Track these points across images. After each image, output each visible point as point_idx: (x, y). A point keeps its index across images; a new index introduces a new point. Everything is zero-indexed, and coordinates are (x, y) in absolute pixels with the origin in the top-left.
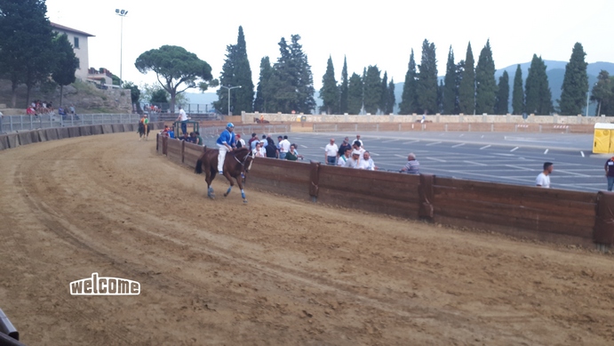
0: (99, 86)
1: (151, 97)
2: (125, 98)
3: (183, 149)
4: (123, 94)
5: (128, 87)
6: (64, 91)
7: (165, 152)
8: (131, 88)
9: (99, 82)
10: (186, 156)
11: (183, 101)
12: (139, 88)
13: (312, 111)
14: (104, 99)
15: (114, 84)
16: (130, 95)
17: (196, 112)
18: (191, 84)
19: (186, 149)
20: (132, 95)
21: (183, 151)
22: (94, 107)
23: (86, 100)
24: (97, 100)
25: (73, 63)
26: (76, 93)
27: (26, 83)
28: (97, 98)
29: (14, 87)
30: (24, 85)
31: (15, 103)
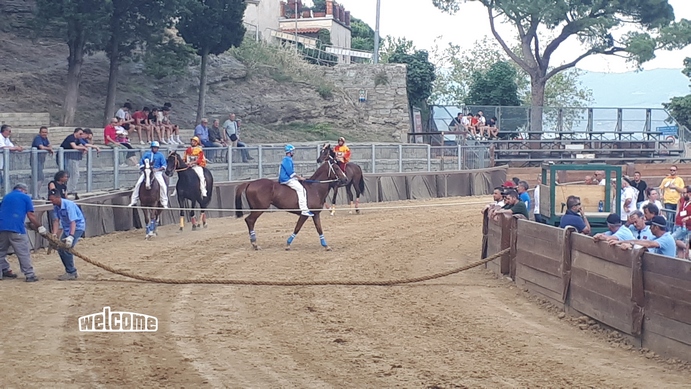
0: (311, 57)
1: (467, 90)
2: (386, 91)
3: (569, 258)
4: (381, 79)
5: (399, 56)
6: (209, 71)
7: (508, 269)
8: (407, 60)
9: (311, 44)
10: (575, 282)
11: (570, 100)
12: (431, 60)
14: (325, 95)
15: (356, 47)
16: (403, 82)
17: (611, 137)
18: (598, 41)
19: (579, 260)
20: (410, 81)
21: (568, 267)
22: (294, 121)
23: (272, 99)
24: (305, 100)
26: (244, 78)
27: (108, 50)
28: (305, 93)
29: (73, 61)
30: (101, 55)
31: (72, 111)
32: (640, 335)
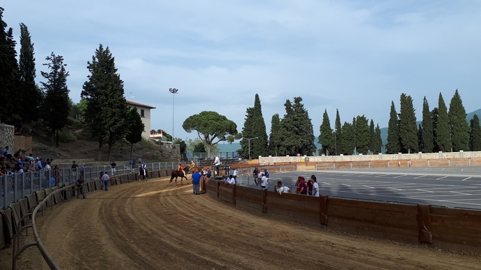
0: (157, 143)
1: (193, 149)
2: (175, 150)
3: (218, 187)
4: (174, 147)
5: (178, 142)
6: (133, 147)
8: (180, 143)
9: (157, 140)
10: (220, 192)
11: (216, 150)
12: (185, 143)
13: (314, 153)
14: (161, 152)
15: (168, 140)
16: (179, 148)
18: (222, 138)
19: (220, 187)
20: (181, 148)
21: (218, 189)
22: (154, 158)
23: (149, 153)
24: (156, 153)
25: (141, 127)
26: (142, 149)
27: (109, 143)
28: (156, 151)
29: (100, 146)
30: (107, 144)
31: (100, 158)
32: (235, 203)
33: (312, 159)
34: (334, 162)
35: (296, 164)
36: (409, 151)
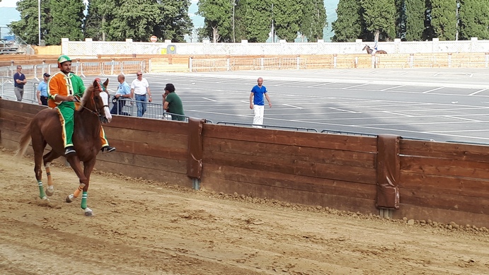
13: (186, 36)
33: (180, 48)
34: (229, 57)
35: (146, 59)
36: (377, 35)
